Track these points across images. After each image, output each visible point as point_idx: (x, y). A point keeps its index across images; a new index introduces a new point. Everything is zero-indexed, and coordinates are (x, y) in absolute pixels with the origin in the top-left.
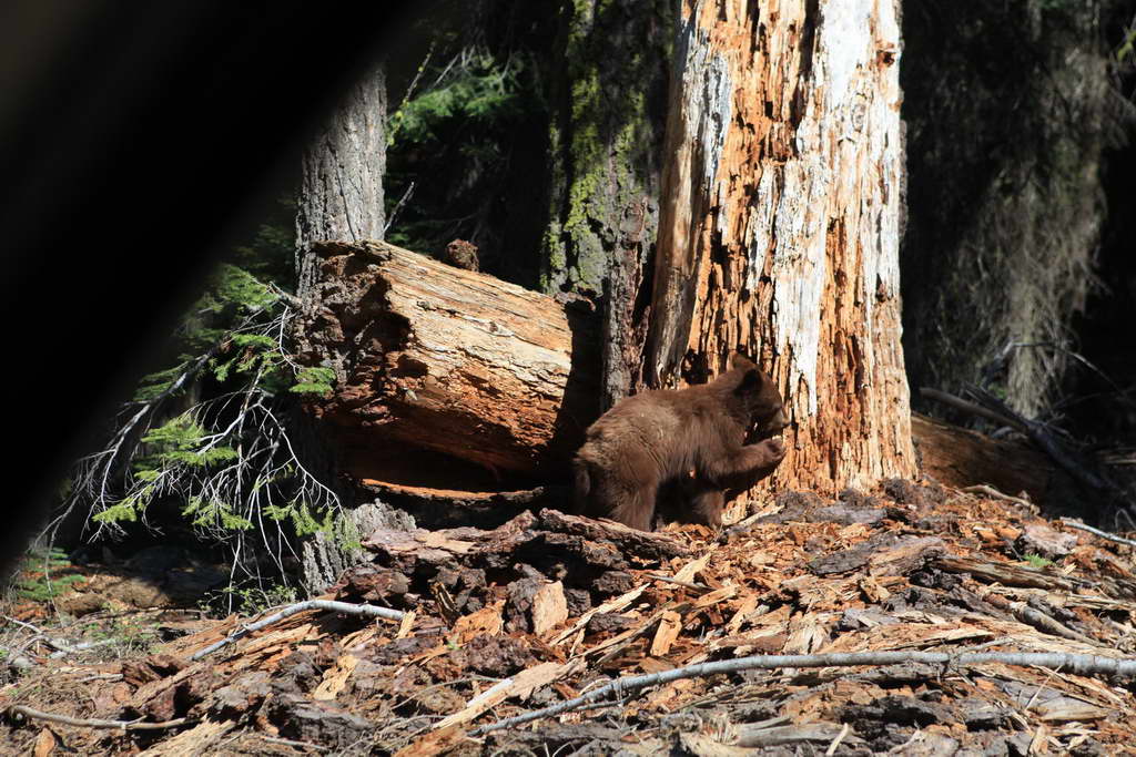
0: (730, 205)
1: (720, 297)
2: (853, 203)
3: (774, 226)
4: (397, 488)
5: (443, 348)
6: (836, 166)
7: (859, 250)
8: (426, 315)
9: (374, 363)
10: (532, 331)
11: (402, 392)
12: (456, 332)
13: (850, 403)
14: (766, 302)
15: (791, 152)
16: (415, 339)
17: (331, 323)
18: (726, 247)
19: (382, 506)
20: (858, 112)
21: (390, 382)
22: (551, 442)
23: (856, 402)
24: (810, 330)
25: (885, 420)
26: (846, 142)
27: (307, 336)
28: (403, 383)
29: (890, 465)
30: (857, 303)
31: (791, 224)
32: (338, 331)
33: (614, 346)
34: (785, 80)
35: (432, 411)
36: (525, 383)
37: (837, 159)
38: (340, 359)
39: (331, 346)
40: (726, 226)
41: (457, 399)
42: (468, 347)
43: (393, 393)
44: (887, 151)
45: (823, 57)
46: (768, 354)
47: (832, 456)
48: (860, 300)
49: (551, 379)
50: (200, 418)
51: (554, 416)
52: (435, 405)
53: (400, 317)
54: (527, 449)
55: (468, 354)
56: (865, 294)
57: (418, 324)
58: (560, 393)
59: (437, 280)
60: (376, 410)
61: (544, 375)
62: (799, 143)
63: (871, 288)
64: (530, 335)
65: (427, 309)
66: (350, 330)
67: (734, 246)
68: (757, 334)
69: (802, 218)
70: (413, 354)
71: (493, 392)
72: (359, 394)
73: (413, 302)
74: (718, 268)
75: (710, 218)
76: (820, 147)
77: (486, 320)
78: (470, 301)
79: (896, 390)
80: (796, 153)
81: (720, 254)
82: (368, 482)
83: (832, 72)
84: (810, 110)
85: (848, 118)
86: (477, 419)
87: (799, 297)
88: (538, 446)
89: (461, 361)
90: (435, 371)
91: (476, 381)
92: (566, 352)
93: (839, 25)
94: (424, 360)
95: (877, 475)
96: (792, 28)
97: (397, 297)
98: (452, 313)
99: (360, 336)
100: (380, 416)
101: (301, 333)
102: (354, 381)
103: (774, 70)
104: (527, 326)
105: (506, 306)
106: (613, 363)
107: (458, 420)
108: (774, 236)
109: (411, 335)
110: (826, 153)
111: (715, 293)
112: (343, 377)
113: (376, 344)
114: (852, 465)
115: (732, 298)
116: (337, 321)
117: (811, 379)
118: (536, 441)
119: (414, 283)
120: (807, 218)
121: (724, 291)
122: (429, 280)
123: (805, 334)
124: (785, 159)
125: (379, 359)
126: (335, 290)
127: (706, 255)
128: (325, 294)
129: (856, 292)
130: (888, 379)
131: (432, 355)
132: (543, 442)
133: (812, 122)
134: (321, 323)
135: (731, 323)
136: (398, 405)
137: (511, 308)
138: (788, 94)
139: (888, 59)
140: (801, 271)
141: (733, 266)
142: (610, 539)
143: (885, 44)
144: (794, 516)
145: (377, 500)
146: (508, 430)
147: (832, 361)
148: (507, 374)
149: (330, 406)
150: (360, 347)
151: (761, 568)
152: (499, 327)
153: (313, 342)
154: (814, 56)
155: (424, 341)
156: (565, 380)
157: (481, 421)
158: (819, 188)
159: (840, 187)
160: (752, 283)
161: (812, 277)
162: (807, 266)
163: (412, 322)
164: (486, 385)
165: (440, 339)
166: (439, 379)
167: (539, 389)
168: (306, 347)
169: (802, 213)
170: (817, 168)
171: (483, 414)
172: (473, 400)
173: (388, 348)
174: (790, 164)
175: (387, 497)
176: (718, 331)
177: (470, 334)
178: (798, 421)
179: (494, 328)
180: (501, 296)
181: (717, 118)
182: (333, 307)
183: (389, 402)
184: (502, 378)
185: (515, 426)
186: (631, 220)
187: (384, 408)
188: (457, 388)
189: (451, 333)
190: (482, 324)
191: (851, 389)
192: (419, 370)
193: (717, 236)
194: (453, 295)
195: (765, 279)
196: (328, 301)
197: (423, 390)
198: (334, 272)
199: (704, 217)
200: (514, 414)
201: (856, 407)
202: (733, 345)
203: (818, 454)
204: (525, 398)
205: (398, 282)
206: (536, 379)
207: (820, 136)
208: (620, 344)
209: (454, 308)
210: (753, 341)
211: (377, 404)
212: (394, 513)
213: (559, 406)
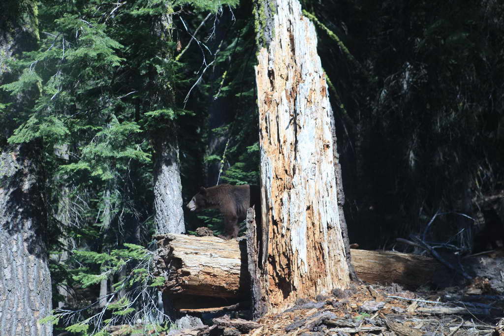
0: (276, 206)
1: (276, 236)
2: (315, 199)
3: (289, 212)
4: (192, 310)
5: (195, 265)
6: (307, 188)
7: (319, 214)
8: (187, 256)
9: (174, 273)
10: (225, 254)
11: (184, 282)
12: (198, 259)
13: (321, 265)
14: (289, 237)
15: (292, 187)
16: (184, 264)
17: (161, 262)
18: (276, 220)
19: (189, 317)
20: (313, 169)
21: (180, 279)
22: (239, 288)
23: (323, 265)
24: (303, 244)
25: (333, 269)
26: (310, 180)
27: (156, 266)
28: (183, 278)
29: (336, 283)
30: (321, 232)
31: (294, 210)
32: (164, 264)
33: (249, 256)
34: (291, 162)
35: (195, 285)
36: (225, 271)
37: (307, 186)
38: (166, 273)
39: (163, 269)
40: (275, 213)
41: (203, 280)
42: (203, 263)
43: (181, 282)
44: (328, 178)
45: (300, 153)
46: (291, 254)
47: (315, 284)
48: (321, 230)
49: (235, 268)
50: (128, 297)
51: (239, 279)
52: (196, 283)
53: (179, 258)
54: (232, 291)
55: (203, 266)
56: (323, 228)
57: (185, 259)
58: (239, 272)
59: (191, 243)
60: (177, 288)
61: (232, 267)
62: (294, 184)
63: (325, 226)
64: (225, 256)
65: (187, 254)
66: (167, 263)
67: (278, 220)
68: (287, 248)
69: (297, 208)
70: (185, 269)
71: (215, 276)
72: (172, 283)
73: (182, 253)
74: (275, 227)
75: (271, 211)
76: (301, 184)
77: (208, 253)
78: (202, 248)
79: (339, 258)
80: (293, 186)
81: (275, 223)
82: (182, 310)
83: (302, 158)
84: (297, 171)
85: (309, 172)
86: (212, 285)
87: (298, 234)
88: (235, 290)
89: (202, 268)
90: (193, 273)
91: (209, 274)
92: (239, 258)
93: (303, 142)
94: (188, 270)
95: (331, 288)
96: (291, 144)
97: (177, 252)
98: (196, 253)
99: (169, 265)
100: (179, 290)
101: (154, 266)
102: (170, 279)
103: (286, 159)
104: (224, 252)
105: (216, 247)
106: (249, 262)
107: (205, 287)
108: (289, 215)
109: (183, 263)
110: (303, 185)
111: (275, 235)
112: (167, 278)
113: (174, 267)
114: (321, 286)
115: (280, 236)
116: (163, 261)
117: (305, 260)
118: (234, 288)
119: (182, 246)
120: (299, 208)
121: (277, 234)
122: (188, 244)
123: (301, 245)
124: (290, 189)
125: (176, 272)
126: (161, 251)
127: (271, 223)
128: (159, 252)
129: (320, 228)
130: (335, 254)
131: (191, 268)
132: (237, 288)
133: (298, 175)
134: (159, 262)
135: (280, 245)
136: (183, 285)
137: (218, 247)
138: (292, 167)
139: (328, 146)
140: (299, 225)
141: (279, 226)
142: (233, 326)
143: (327, 141)
144: (296, 308)
145: (187, 315)
146: (223, 287)
147: (314, 252)
148: (218, 269)
149: (164, 288)
150: (170, 269)
151: (276, 330)
152: (213, 255)
153: (158, 268)
154: (297, 153)
155: (187, 264)
156: (240, 267)
157: (213, 285)
158: (302, 197)
159: (309, 194)
160: (284, 231)
161: (302, 226)
162: (300, 223)
163: (182, 259)
164: (212, 274)
165: (192, 263)
166: (195, 275)
167: (231, 272)
168: (156, 270)
169: (297, 206)
170: (301, 190)
171: (213, 283)
172: (209, 280)
173: (178, 268)
174: (292, 190)
175: (190, 314)
176: (277, 248)
177: (203, 259)
178: (302, 275)
179: (211, 255)
180: (214, 243)
181: (269, 178)
182: (161, 256)
183: (180, 285)
184: (217, 271)
185: (225, 285)
186: (250, 213)
187: (180, 287)
188: (202, 277)
189: (197, 260)
190: (207, 255)
191: (321, 260)
192: (188, 274)
193: (273, 217)
194: (197, 248)
195: (288, 229)
196: (160, 255)
197: (190, 279)
198: (161, 245)
199: (269, 211)
200: (224, 282)
201: (323, 267)
202: (281, 252)
203: (311, 284)
204: (227, 276)
205: (176, 247)
206: (229, 269)
207: (301, 179)
208: (251, 255)
209: (197, 252)
210: (287, 250)
211: (177, 286)
212: (193, 318)
213: (239, 276)
